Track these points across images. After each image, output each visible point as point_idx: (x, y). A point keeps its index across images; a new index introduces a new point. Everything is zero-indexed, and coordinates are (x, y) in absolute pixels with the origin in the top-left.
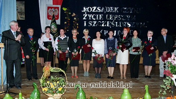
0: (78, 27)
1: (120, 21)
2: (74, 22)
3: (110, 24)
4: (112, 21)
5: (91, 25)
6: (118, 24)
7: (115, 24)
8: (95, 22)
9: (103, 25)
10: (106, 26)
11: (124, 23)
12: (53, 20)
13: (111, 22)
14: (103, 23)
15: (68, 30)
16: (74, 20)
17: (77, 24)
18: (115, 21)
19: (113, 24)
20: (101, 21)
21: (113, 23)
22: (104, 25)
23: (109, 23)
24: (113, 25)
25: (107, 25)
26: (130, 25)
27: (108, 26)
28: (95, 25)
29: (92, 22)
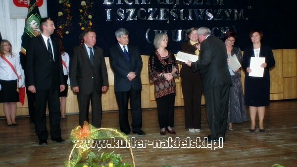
0: (91, 24)
1: (190, 7)
2: (81, 11)
3: (167, 15)
4: (170, 7)
5: (123, 18)
6: (186, 14)
7: (178, 13)
8: (132, 11)
9: (151, 18)
10: (157, 18)
11: (199, 12)
12: (32, 8)
13: (170, 11)
14: (151, 11)
15: (67, 33)
16: (82, 7)
17: (90, 17)
18: (179, 7)
19: (174, 15)
20: (147, 7)
21: (174, 11)
22: (154, 17)
23: (165, 11)
24: (174, 18)
25: (159, 17)
26: (211, 16)
27: (161, 18)
28: (133, 17)
29: (125, 11)
